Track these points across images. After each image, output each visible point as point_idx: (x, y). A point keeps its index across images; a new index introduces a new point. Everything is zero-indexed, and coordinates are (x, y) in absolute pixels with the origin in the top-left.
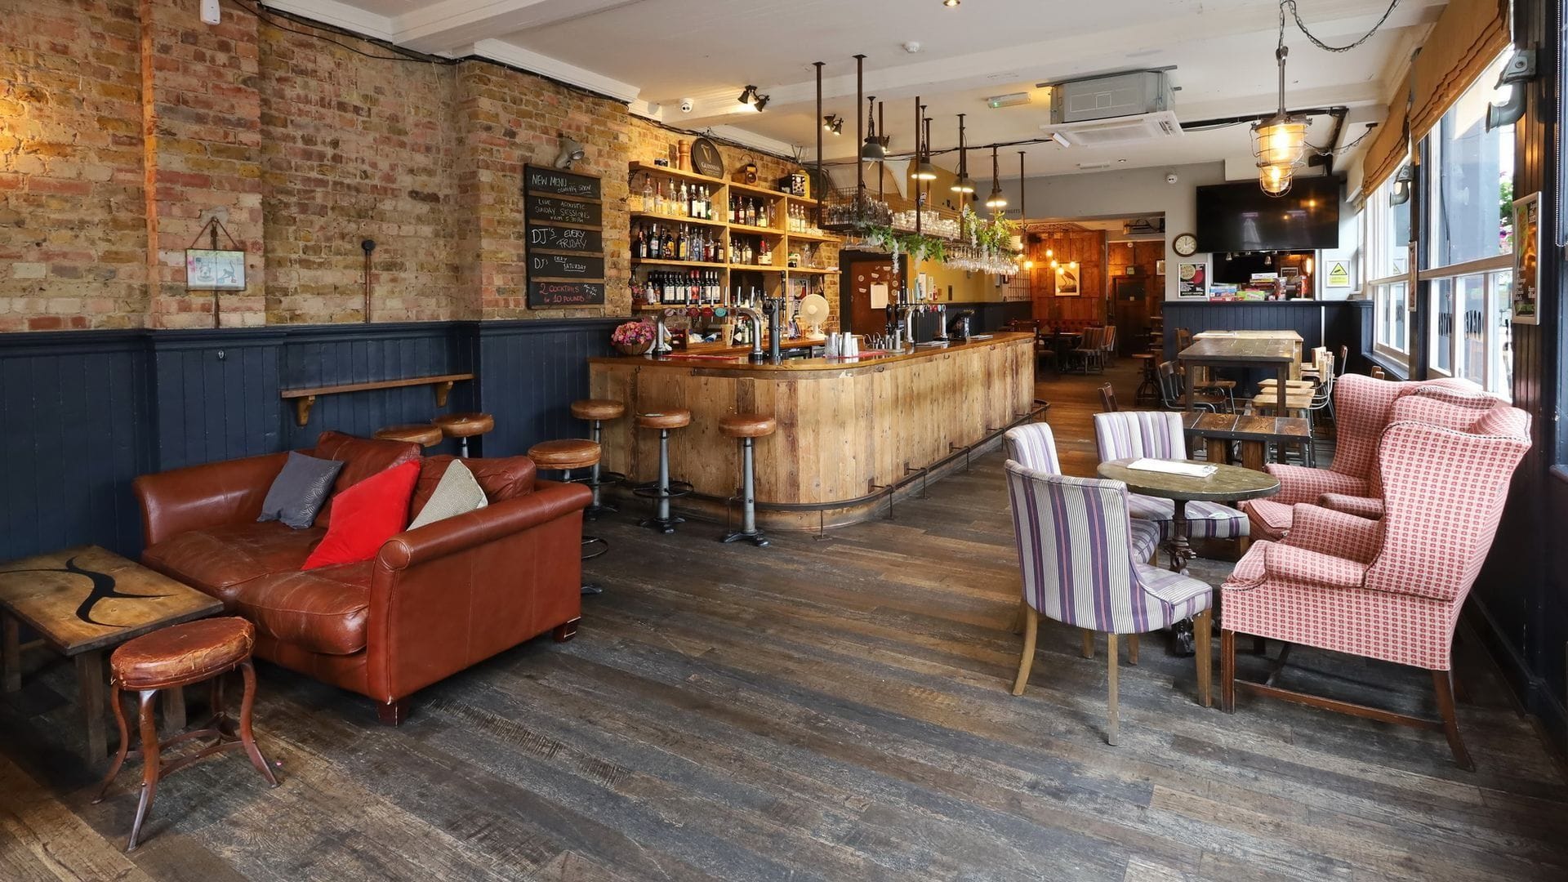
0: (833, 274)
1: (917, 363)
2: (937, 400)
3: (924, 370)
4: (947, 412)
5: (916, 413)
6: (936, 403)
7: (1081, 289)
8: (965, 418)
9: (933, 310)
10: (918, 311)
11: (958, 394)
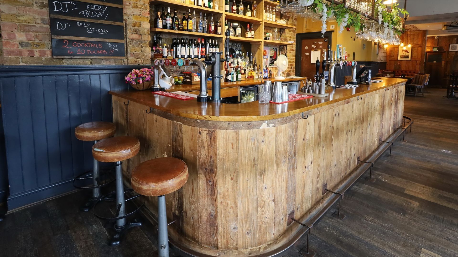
0: (292, 44)
1: (337, 105)
2: (351, 131)
3: (343, 110)
4: (357, 137)
5: (335, 144)
6: (350, 133)
7: (411, 57)
8: (368, 138)
9: (349, 65)
10: (339, 65)
11: (365, 123)
